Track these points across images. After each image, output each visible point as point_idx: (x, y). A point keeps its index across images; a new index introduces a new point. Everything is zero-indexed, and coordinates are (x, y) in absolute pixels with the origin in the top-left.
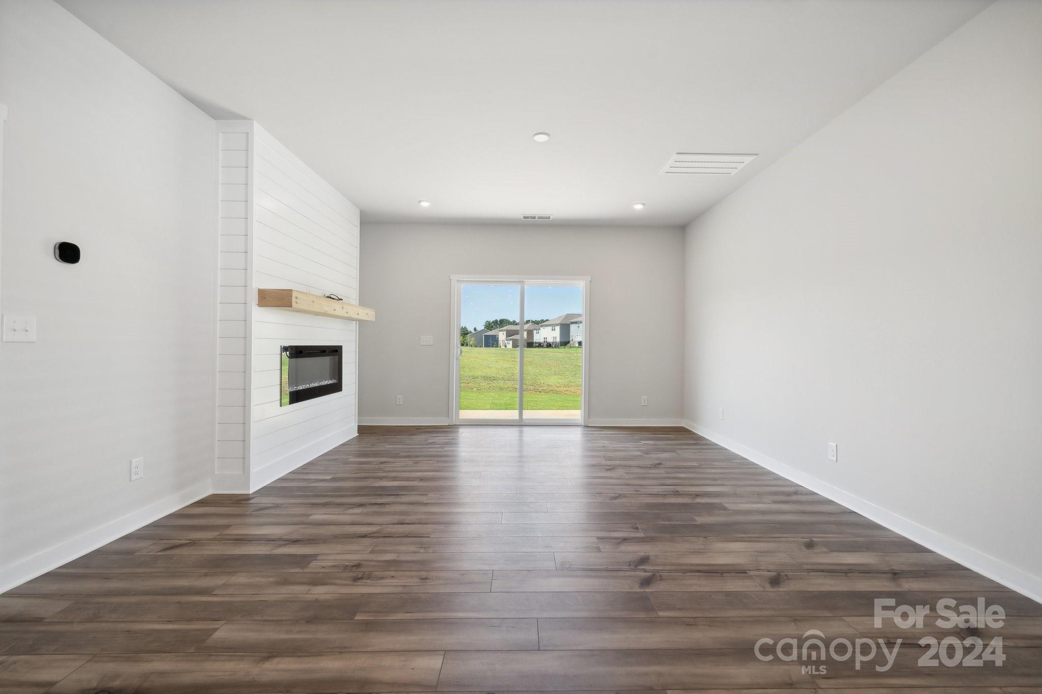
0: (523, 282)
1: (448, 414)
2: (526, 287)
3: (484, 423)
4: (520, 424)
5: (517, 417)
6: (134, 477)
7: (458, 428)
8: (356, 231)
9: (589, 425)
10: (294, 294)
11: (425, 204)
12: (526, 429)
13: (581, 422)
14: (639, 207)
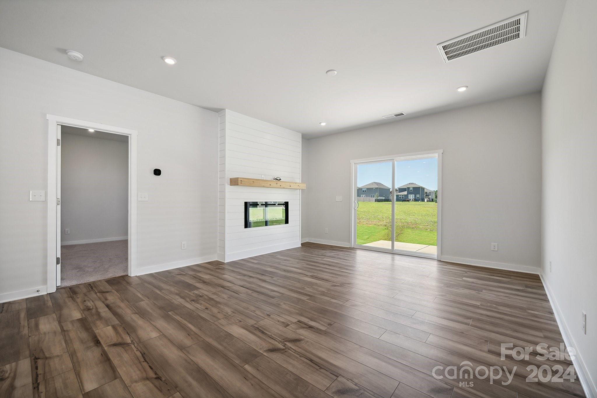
0: (394, 159)
1: (349, 241)
2: (396, 163)
3: (370, 249)
4: (392, 252)
5: (390, 248)
6: (183, 248)
7: (356, 250)
8: (300, 145)
9: (441, 260)
10: (240, 180)
11: (323, 124)
12: (397, 257)
13: (436, 257)
14: (462, 90)
